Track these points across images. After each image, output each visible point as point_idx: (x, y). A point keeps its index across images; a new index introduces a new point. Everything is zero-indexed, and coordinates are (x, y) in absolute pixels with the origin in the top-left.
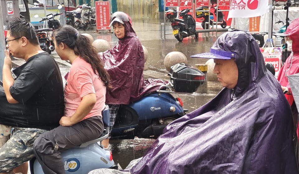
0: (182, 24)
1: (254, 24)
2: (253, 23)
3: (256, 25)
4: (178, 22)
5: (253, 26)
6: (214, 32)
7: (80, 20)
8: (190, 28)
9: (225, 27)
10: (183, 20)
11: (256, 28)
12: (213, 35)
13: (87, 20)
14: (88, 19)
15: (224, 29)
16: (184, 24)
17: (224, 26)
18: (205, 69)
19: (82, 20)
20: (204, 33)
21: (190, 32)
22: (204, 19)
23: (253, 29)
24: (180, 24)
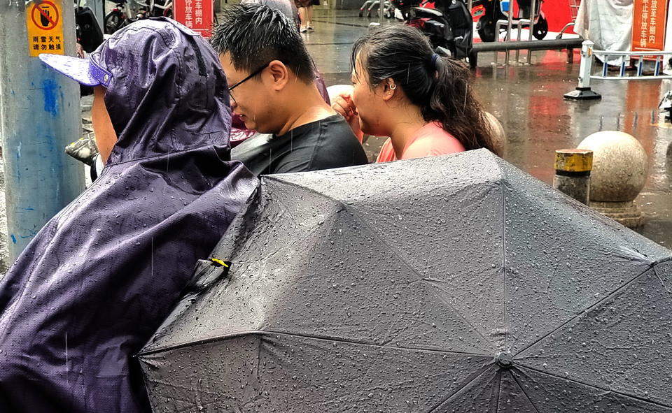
0: (437, 24)
1: (648, 28)
2: (644, 25)
3: (653, 30)
4: (426, 20)
5: (643, 34)
6: (520, 51)
7: (123, 8)
8: (457, 38)
9: (544, 35)
10: (439, 14)
11: (652, 38)
12: (517, 58)
13: (144, 8)
14: (146, 5)
15: (540, 41)
16: (442, 25)
17: (540, 33)
18: (585, 164)
19: (129, 10)
20: (492, 53)
21: (457, 49)
22: (484, 10)
23: (643, 43)
24: (430, 23)
